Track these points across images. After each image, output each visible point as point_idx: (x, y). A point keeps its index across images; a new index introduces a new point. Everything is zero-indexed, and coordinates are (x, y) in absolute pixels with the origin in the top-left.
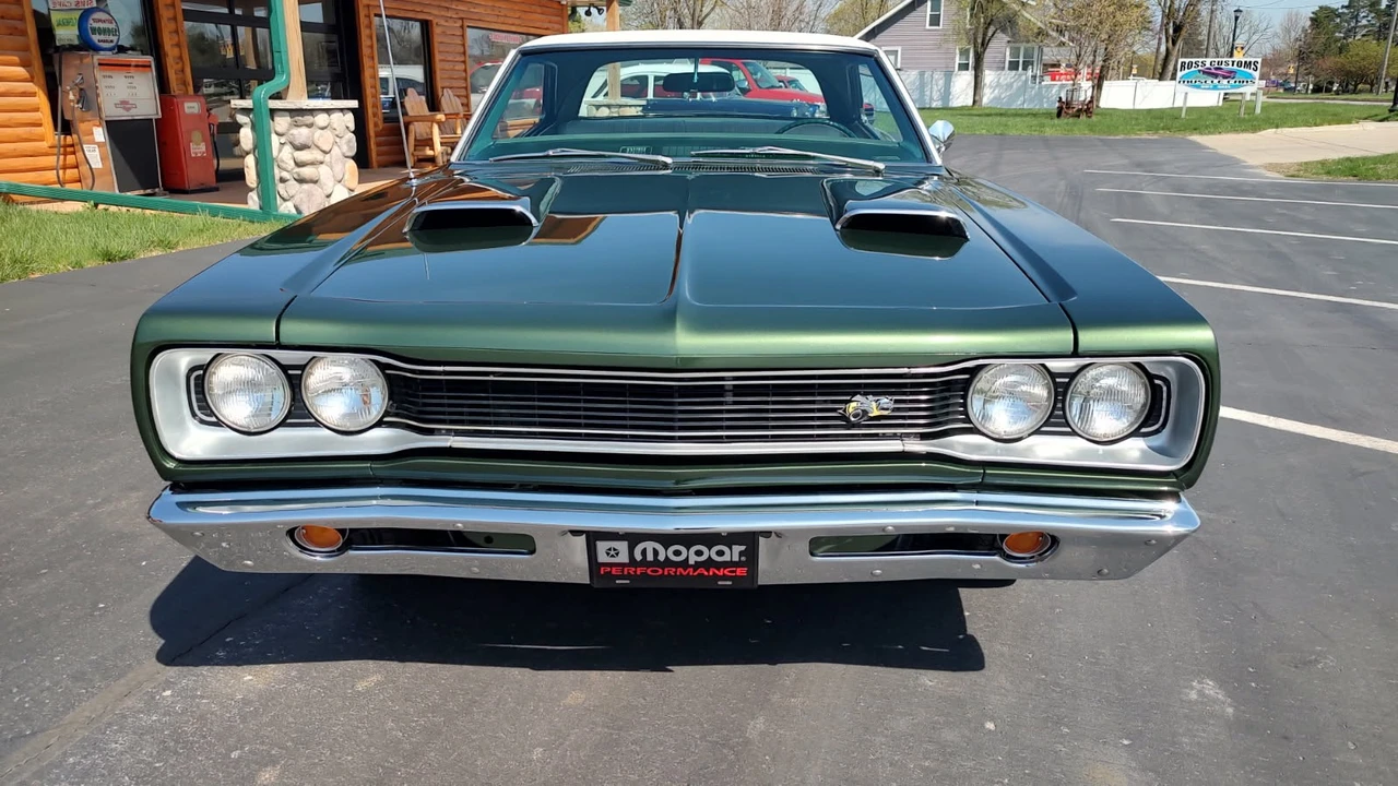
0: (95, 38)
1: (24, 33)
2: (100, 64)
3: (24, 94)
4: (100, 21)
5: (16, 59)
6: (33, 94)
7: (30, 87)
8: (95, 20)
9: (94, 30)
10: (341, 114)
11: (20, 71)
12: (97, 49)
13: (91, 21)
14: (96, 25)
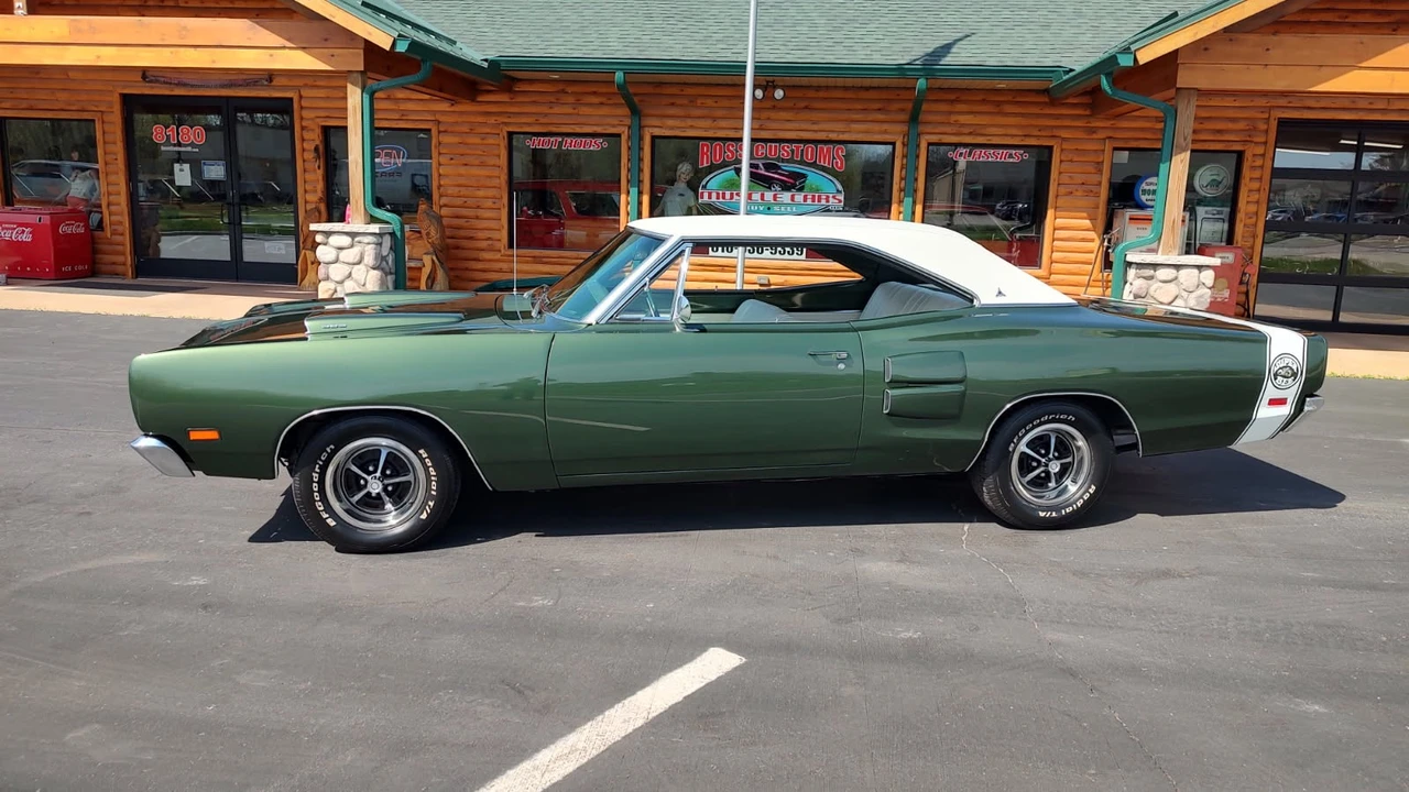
0: (1144, 198)
1: (1097, 195)
2: (1130, 219)
3: (1083, 240)
4: (1151, 184)
5: (1085, 215)
6: (1092, 240)
7: (1092, 235)
8: (1147, 184)
9: (1144, 192)
10: (1196, 271)
11: (1087, 223)
12: (1141, 206)
13: (1144, 185)
14: (1147, 188)
